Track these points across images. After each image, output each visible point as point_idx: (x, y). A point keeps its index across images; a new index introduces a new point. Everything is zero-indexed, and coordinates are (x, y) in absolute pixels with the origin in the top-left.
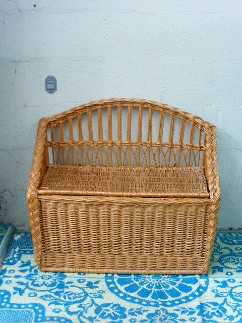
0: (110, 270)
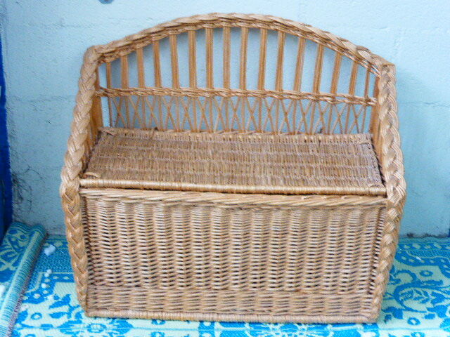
0: (207, 316)
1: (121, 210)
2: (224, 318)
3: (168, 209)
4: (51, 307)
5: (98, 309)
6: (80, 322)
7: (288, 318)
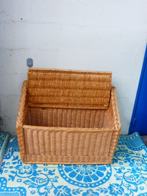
1: (35, 132)
2: (65, 163)
3: (49, 132)
4: (12, 160)
5: (27, 161)
6: (22, 165)
7: (85, 163)
